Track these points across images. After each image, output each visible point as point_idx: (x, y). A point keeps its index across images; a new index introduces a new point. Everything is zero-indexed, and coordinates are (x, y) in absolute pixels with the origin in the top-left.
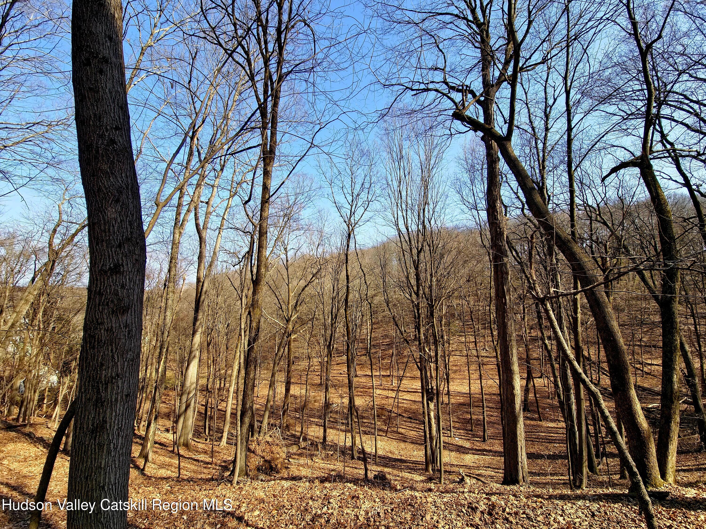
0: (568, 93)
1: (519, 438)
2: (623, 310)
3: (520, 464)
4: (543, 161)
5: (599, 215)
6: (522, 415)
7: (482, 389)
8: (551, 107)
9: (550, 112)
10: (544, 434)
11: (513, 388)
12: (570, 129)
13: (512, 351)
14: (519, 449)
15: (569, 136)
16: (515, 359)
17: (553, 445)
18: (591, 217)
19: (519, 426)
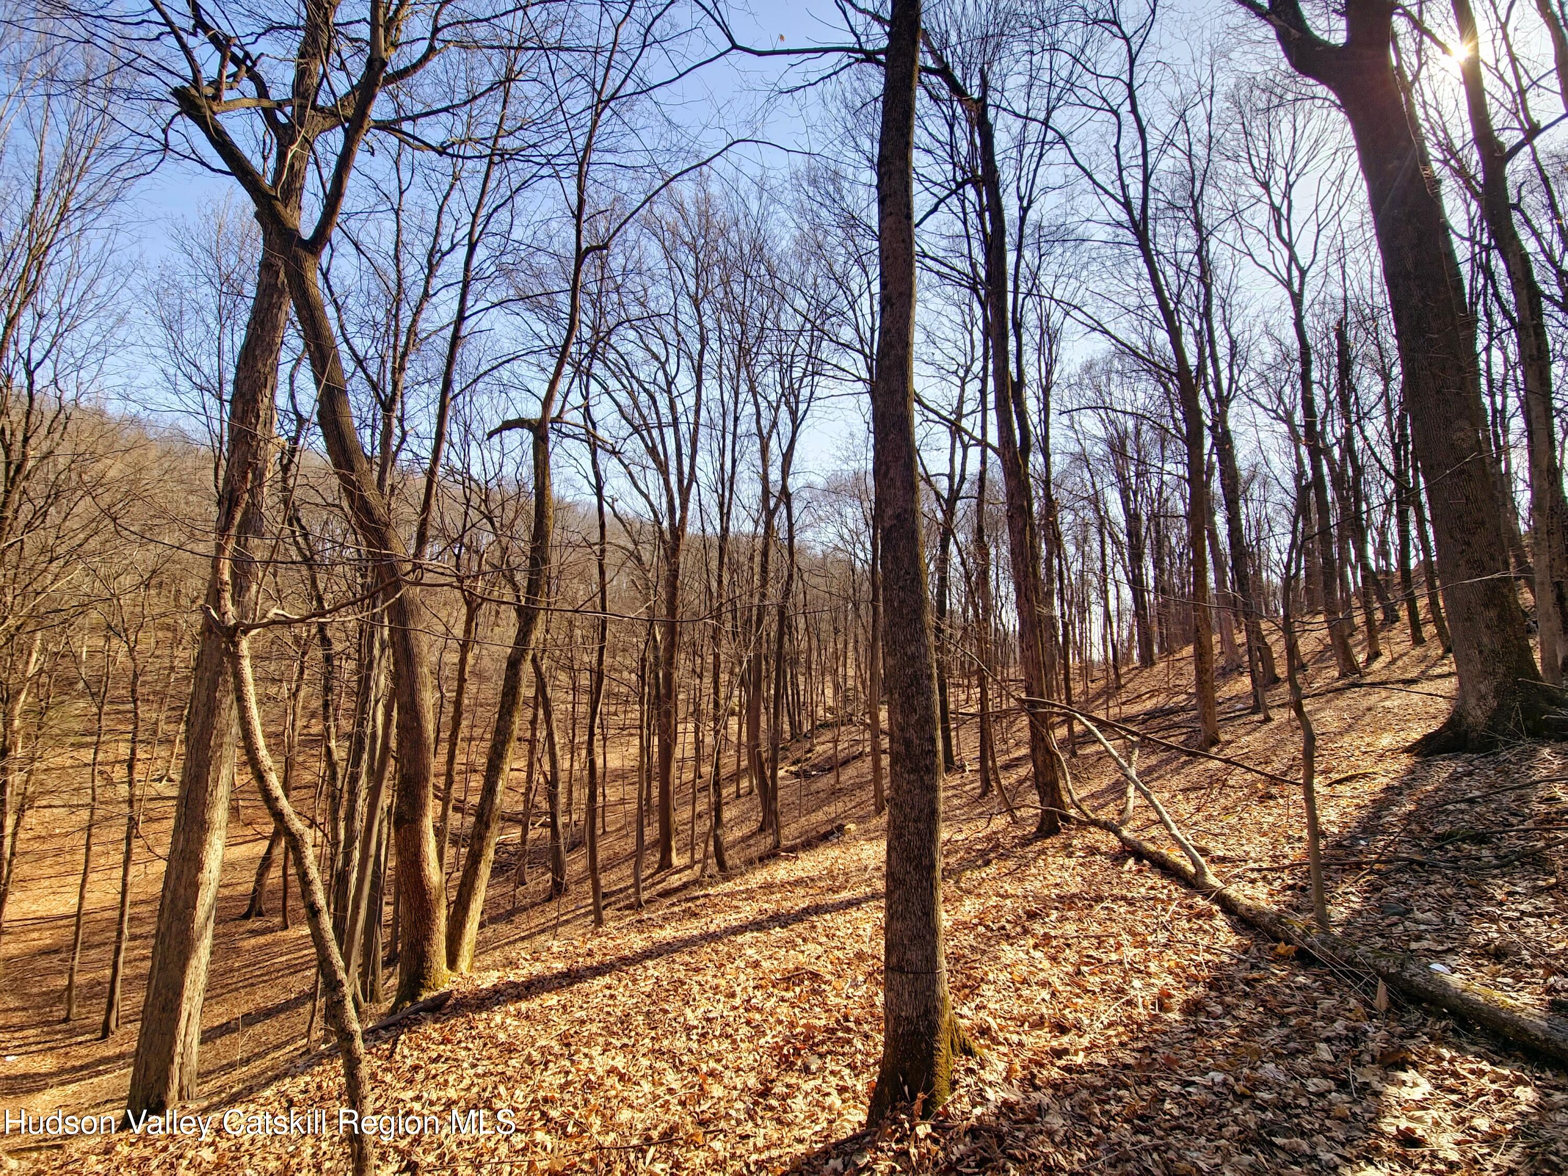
0: (472, 247)
1: (186, 994)
2: (488, 679)
3: (177, 1059)
4: (404, 355)
5: (485, 501)
6: (209, 933)
7: (124, 893)
8: (444, 255)
9: (438, 263)
10: (284, 958)
11: (199, 867)
12: (461, 318)
13: (218, 770)
14: (183, 1023)
15: (457, 330)
16: (222, 792)
17: (300, 975)
18: (468, 500)
19: (193, 962)
